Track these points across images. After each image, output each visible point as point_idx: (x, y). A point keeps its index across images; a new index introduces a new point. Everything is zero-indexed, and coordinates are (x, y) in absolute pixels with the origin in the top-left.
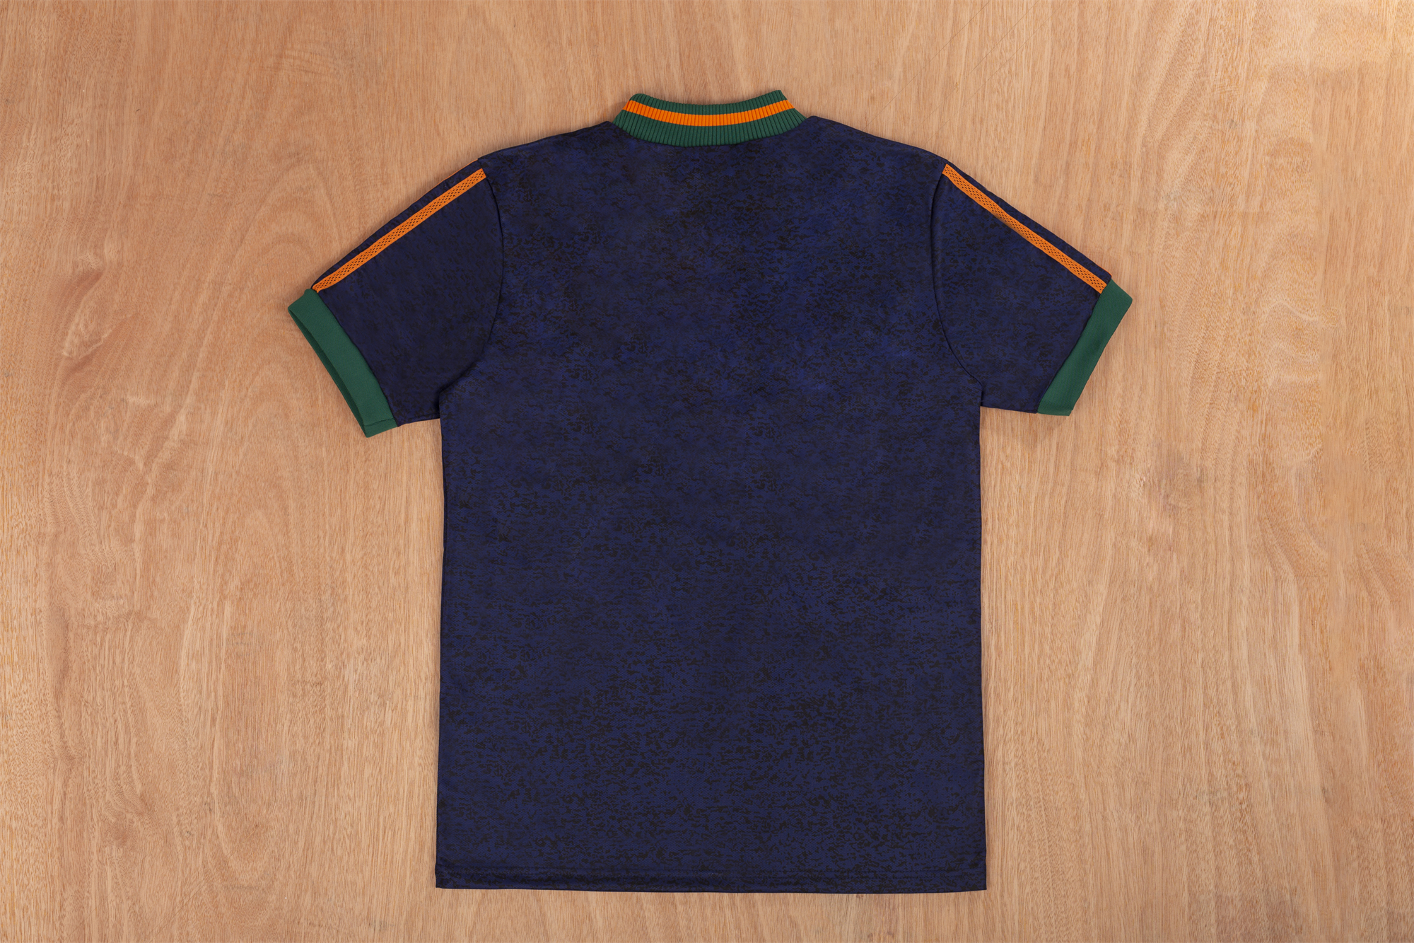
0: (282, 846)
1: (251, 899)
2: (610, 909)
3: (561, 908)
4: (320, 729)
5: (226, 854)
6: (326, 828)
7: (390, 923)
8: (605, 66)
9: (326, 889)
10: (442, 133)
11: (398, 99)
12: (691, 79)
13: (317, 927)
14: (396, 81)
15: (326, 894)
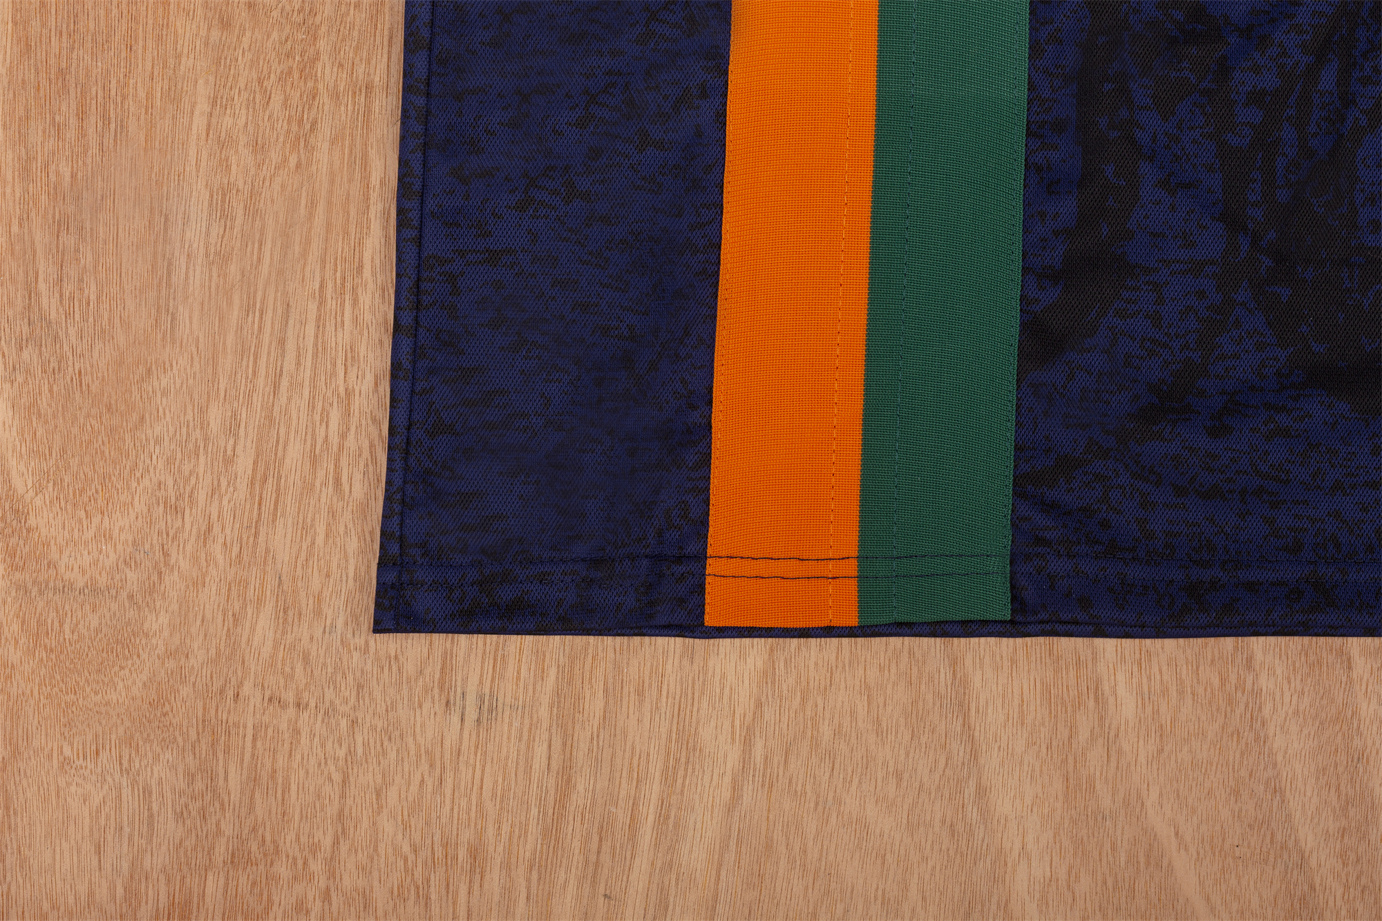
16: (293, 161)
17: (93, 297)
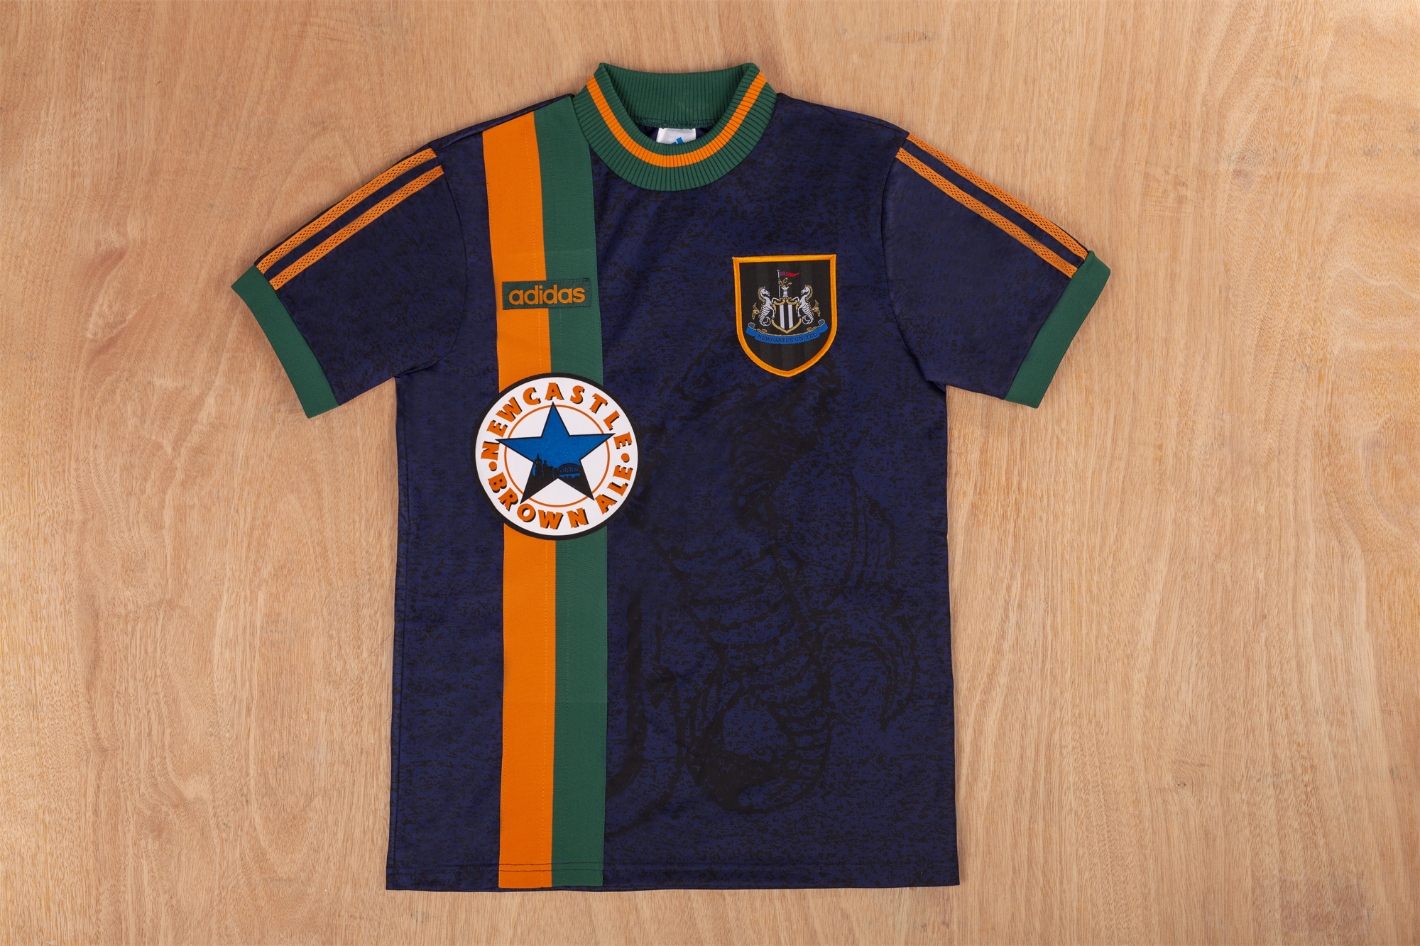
0: (321, 838)
1: (290, 892)
2: (657, 900)
3: (607, 900)
4: (357, 717)
5: (264, 846)
6: (365, 819)
7: (432, 914)
8: (642, 29)
9: (367, 880)
10: (475, 101)
11: (427, 66)
12: (731, 41)
13: (358, 920)
14: (425, 48)
15: (367, 884)
16: (355, 731)
17: (287, 779)
